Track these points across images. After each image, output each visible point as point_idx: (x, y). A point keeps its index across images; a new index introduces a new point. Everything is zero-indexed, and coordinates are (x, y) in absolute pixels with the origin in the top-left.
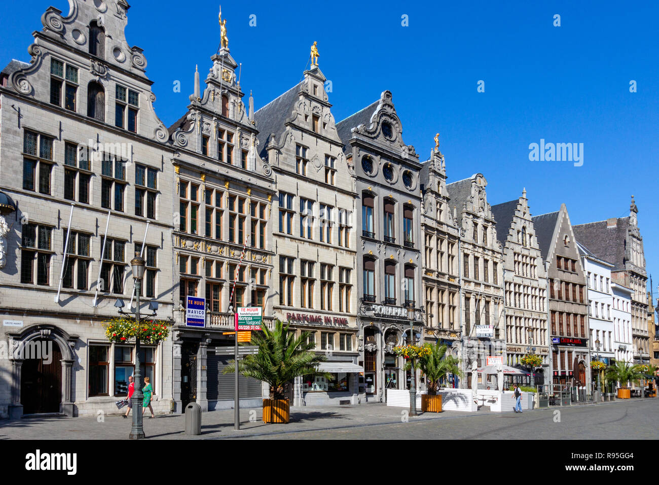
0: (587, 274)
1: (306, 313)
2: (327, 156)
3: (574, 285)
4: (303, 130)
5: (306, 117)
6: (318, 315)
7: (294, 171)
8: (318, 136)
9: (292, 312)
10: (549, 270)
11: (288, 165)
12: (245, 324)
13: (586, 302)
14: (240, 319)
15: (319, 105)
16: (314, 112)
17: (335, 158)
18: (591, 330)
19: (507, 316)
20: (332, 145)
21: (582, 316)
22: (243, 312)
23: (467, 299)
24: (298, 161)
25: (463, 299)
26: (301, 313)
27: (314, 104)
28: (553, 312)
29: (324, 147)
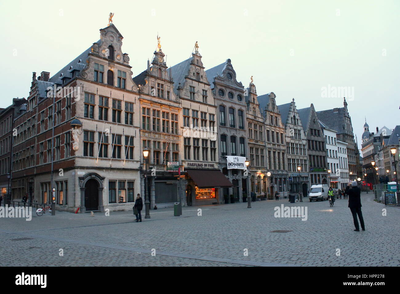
0: (325, 137)
1: (196, 163)
2: (203, 90)
3: (319, 142)
4: (192, 80)
5: (194, 74)
6: (202, 163)
7: (189, 98)
8: (199, 82)
9: (190, 163)
10: (307, 136)
11: (186, 96)
12: (171, 169)
13: (325, 150)
14: (169, 167)
15: (199, 68)
16: (197, 71)
17: (207, 91)
18: (329, 163)
19: (288, 159)
20: (206, 85)
21: (324, 157)
22: (170, 164)
23: (269, 152)
24: (191, 93)
25: (267, 152)
26: (194, 163)
27: (197, 67)
28: (310, 156)
29: (202, 86)
